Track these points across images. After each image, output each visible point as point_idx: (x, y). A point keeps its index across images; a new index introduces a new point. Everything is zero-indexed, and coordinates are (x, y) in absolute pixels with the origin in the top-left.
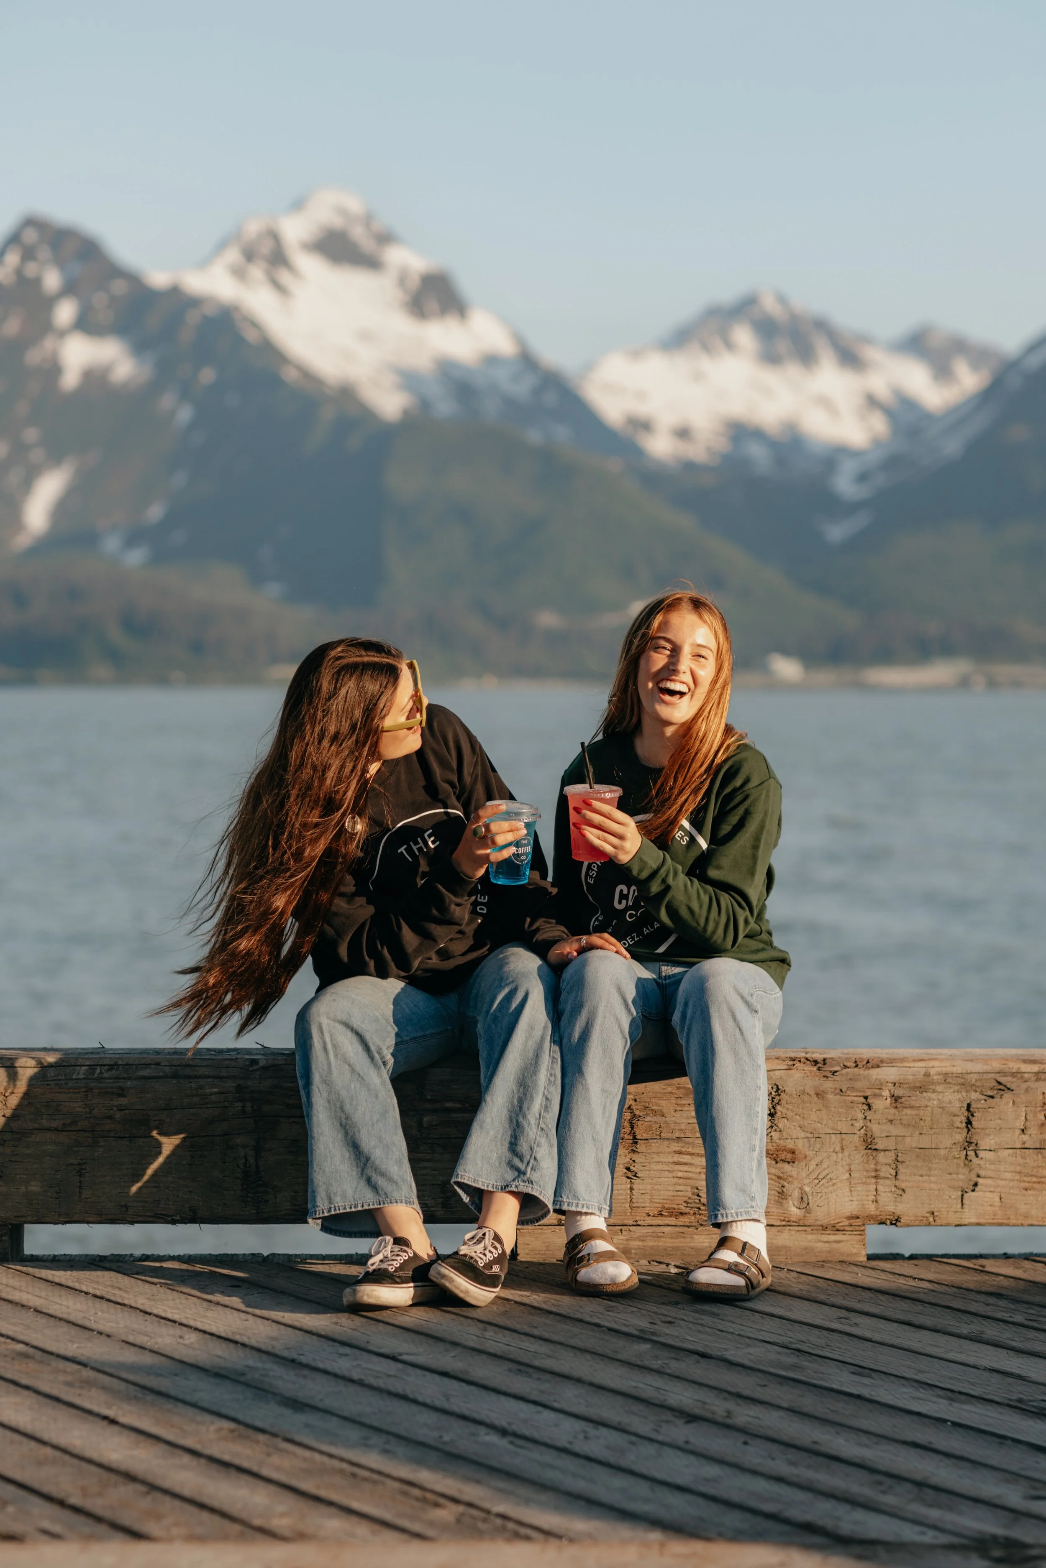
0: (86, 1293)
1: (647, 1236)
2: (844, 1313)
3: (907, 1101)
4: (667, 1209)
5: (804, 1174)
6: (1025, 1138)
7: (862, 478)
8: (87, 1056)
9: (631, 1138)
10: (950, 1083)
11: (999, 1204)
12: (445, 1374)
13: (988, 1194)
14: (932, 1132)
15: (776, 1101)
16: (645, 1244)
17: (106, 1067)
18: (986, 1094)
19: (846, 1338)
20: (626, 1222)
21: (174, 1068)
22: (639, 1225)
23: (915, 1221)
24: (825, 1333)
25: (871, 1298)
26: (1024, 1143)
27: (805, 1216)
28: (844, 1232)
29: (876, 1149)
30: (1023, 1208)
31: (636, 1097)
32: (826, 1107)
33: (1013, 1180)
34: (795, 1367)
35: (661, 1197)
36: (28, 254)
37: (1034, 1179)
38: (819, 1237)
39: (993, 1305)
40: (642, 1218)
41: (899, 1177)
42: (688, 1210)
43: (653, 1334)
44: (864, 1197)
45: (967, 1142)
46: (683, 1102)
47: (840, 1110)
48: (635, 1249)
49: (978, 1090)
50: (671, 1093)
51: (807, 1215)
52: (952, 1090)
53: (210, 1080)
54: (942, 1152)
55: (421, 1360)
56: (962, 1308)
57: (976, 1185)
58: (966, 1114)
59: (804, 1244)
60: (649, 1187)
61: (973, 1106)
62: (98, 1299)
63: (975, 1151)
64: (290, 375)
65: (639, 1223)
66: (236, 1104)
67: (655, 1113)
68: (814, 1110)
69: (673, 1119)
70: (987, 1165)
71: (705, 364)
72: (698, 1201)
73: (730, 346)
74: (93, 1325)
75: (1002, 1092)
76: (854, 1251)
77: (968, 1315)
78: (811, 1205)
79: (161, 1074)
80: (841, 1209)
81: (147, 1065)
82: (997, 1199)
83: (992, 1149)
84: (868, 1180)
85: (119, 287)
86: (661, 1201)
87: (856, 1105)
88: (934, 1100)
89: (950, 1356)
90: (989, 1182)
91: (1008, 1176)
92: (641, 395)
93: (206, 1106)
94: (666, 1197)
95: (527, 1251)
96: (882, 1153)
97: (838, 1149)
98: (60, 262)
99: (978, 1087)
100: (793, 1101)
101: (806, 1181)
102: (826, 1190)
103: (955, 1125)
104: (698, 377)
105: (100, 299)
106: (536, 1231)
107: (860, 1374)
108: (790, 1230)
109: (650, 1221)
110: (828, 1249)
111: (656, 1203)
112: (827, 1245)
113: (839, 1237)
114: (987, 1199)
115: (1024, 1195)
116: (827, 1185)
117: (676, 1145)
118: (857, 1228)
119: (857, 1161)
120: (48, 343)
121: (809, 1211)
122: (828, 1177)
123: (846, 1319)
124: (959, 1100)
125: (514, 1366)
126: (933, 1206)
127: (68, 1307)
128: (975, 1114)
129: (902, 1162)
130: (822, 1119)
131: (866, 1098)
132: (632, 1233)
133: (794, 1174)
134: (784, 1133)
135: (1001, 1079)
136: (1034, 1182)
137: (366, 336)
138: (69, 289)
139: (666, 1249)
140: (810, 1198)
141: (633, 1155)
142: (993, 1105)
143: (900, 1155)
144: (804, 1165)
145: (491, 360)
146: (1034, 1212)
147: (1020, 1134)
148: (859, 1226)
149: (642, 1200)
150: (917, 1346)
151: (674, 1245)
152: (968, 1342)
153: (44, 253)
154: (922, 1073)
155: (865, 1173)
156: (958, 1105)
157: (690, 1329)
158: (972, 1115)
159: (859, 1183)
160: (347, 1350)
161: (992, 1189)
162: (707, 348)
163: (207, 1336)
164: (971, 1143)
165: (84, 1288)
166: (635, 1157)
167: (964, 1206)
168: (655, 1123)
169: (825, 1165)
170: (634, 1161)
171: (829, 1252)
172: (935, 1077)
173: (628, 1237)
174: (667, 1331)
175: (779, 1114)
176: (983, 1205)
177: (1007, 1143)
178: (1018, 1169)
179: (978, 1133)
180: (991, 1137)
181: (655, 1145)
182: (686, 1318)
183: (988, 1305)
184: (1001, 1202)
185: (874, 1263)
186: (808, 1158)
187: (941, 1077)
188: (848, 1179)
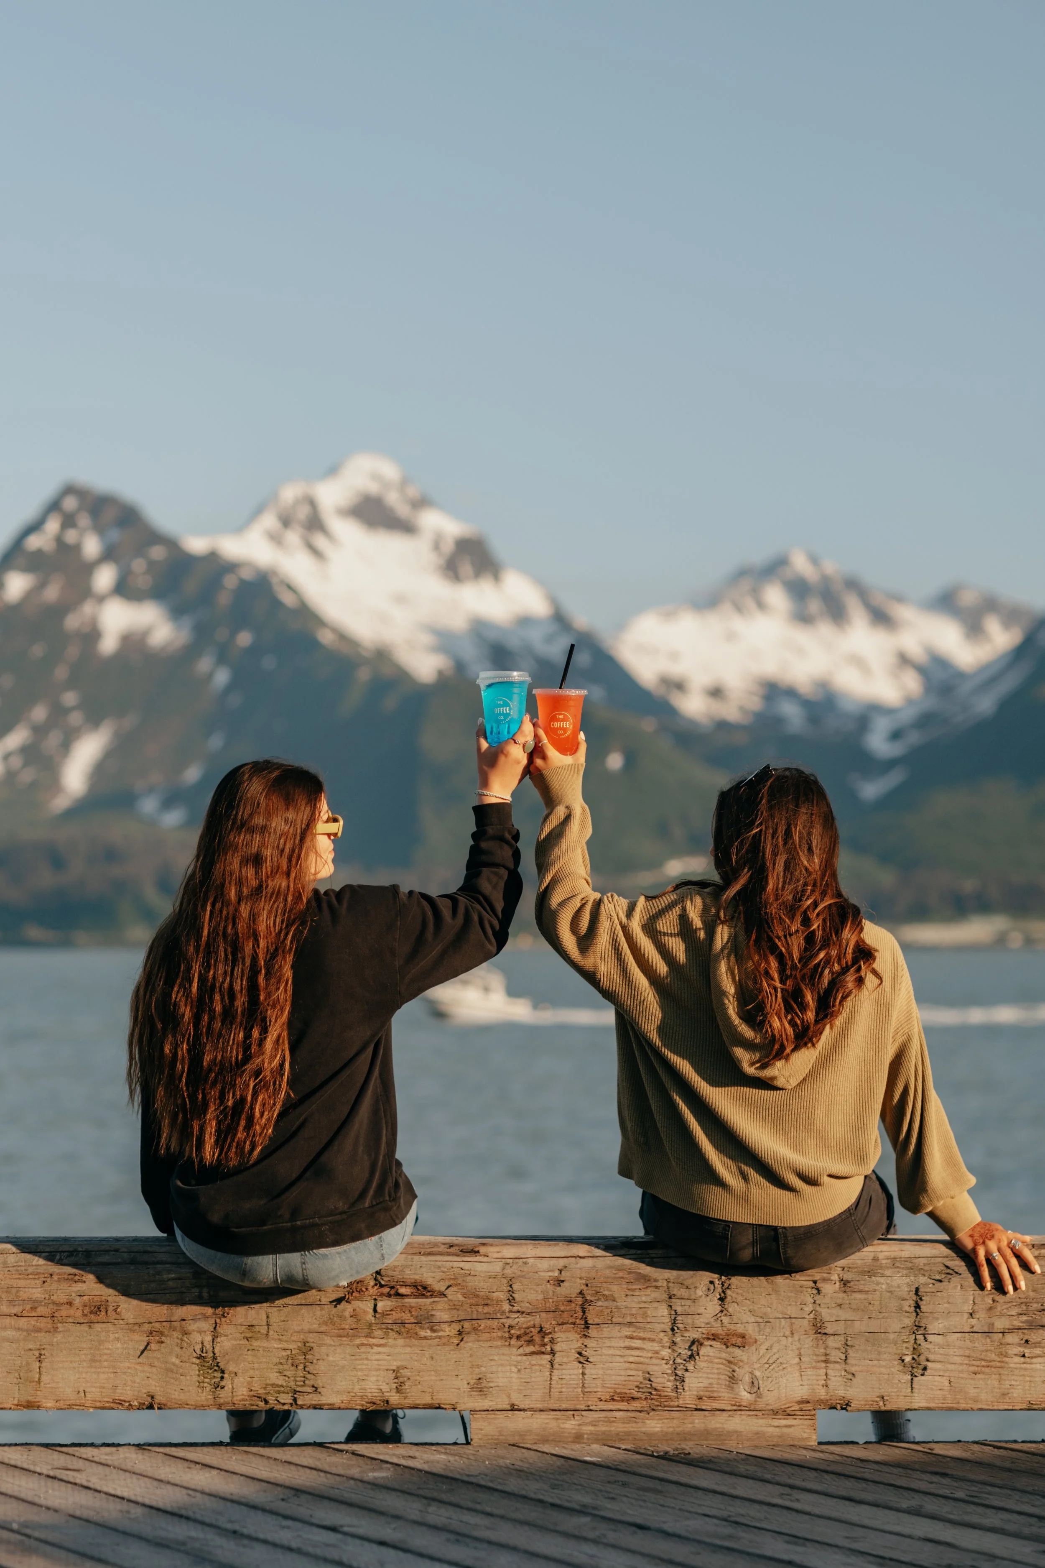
0: (40, 1474)
1: (599, 1421)
2: (787, 1490)
3: (856, 1285)
4: (619, 1394)
5: (754, 1358)
6: (973, 1321)
7: (896, 735)
8: (48, 1243)
9: (583, 1322)
10: (898, 1267)
11: (949, 1388)
12: (382, 1543)
13: (938, 1378)
14: (881, 1316)
15: (726, 1285)
16: (598, 1429)
17: (66, 1254)
18: (934, 1277)
19: (785, 1512)
20: (578, 1407)
21: (133, 1254)
22: (591, 1410)
23: (866, 1405)
24: (765, 1508)
25: (816, 1477)
26: (973, 1327)
27: (756, 1401)
28: (795, 1417)
29: (825, 1334)
30: (972, 1392)
31: (588, 1282)
32: (777, 1292)
33: (961, 1364)
34: (730, 1537)
35: (613, 1382)
36: (69, 521)
37: (983, 1363)
38: (771, 1422)
39: (936, 1483)
40: (594, 1403)
41: (849, 1361)
42: (639, 1395)
43: (595, 1508)
44: (815, 1382)
45: (916, 1326)
46: (634, 1287)
47: (790, 1294)
48: (587, 1434)
49: (927, 1274)
50: (622, 1278)
51: (758, 1399)
52: (900, 1274)
53: (167, 1266)
54: (892, 1336)
55: (361, 1531)
56: (904, 1485)
57: (925, 1369)
58: (915, 1298)
59: (755, 1429)
60: (601, 1372)
61: (921, 1290)
62: (51, 1480)
63: (924, 1335)
64: (326, 637)
65: (591, 1408)
66: (193, 1290)
67: (606, 1298)
68: (763, 1294)
69: (624, 1304)
70: (936, 1349)
71: (738, 624)
72: (649, 1386)
73: (761, 605)
74: (42, 1501)
75: (950, 1276)
76: (805, 1435)
77: (910, 1492)
78: (761, 1389)
79: (120, 1260)
80: (791, 1393)
81: (106, 1252)
82: (947, 1384)
83: (941, 1333)
84: (818, 1364)
85: (158, 553)
86: (613, 1386)
87: (805, 1289)
88: (883, 1284)
89: (887, 1527)
90: (938, 1366)
91: (958, 1360)
92: (674, 656)
93: (163, 1292)
94: (617, 1382)
95: (480, 1436)
96: (832, 1337)
97: (788, 1333)
98: (99, 529)
99: (927, 1271)
100: (743, 1285)
101: (757, 1366)
102: (777, 1375)
103: (904, 1309)
104: (731, 637)
105: (139, 565)
106: (489, 1416)
107: (796, 1544)
108: (741, 1414)
109: (602, 1406)
110: (779, 1434)
111: (608, 1388)
112: (778, 1430)
113: (790, 1421)
114: (936, 1383)
115: (973, 1379)
116: (777, 1369)
117: (628, 1329)
118: (808, 1413)
119: (807, 1346)
120: (88, 608)
121: (759, 1396)
122: (778, 1361)
123: (787, 1495)
124: (908, 1285)
125: (452, 1537)
126: (883, 1390)
127: (20, 1486)
128: (923, 1298)
129: (852, 1346)
130: (772, 1304)
131: (815, 1282)
132: (584, 1418)
133: (745, 1358)
134: (734, 1317)
135: (949, 1264)
136: (983, 1366)
137: (401, 599)
138: (109, 555)
139: (618, 1434)
140: (761, 1382)
141: (585, 1340)
142: (941, 1288)
143: (849, 1339)
144: (754, 1349)
145: (525, 621)
146: (983, 1396)
147: (968, 1318)
148: (809, 1410)
149: (594, 1385)
150: (855, 1519)
151: (626, 1430)
152: (906, 1515)
153: (84, 520)
154: (871, 1258)
155: (815, 1357)
156: (906, 1289)
157: (632, 1504)
158: (921, 1299)
159: (810, 1368)
160: (289, 1523)
161: (941, 1374)
162: (739, 609)
163: (154, 1511)
164: (920, 1327)
165: (38, 1470)
166: (587, 1342)
167: (914, 1390)
168: (607, 1307)
169: (775, 1350)
170: (586, 1346)
171: (780, 1437)
172: (884, 1262)
173: (580, 1422)
174: (609, 1506)
175: (729, 1298)
176: (932, 1389)
177: (956, 1327)
178: (967, 1353)
179: (927, 1317)
180: (940, 1322)
181: (606, 1330)
182: (629, 1495)
183: (931, 1483)
184: (951, 1386)
185: (824, 1447)
186: (758, 1343)
187: (889, 1261)
188: (798, 1364)
